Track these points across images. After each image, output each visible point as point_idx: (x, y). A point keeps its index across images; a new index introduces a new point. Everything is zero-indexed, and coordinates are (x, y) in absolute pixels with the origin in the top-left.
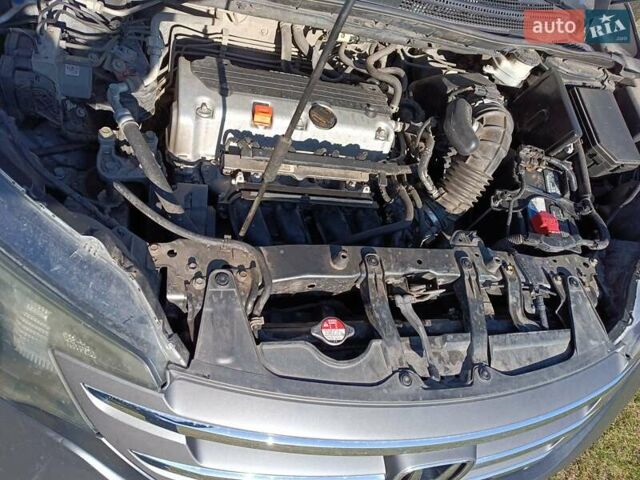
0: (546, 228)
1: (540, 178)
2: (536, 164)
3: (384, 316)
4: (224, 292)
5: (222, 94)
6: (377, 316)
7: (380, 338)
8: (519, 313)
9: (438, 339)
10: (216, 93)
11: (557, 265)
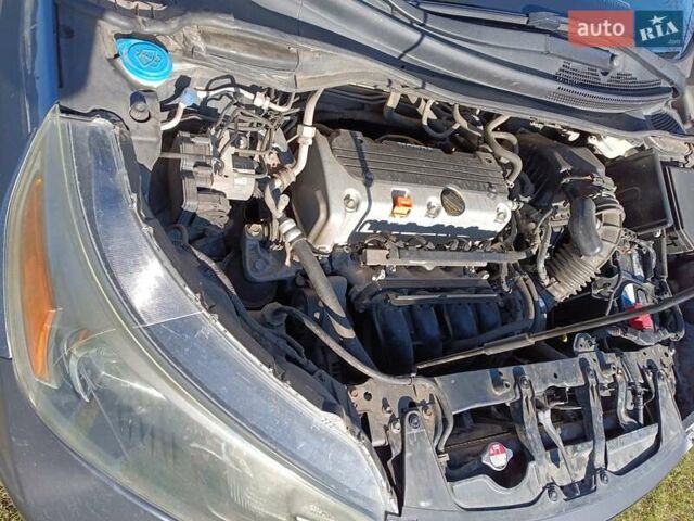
0: (641, 323)
1: (628, 259)
2: (628, 247)
3: (535, 436)
4: (417, 434)
5: (365, 184)
6: (530, 437)
7: (533, 460)
8: (623, 410)
9: (570, 448)
10: (360, 182)
11: (647, 358)
